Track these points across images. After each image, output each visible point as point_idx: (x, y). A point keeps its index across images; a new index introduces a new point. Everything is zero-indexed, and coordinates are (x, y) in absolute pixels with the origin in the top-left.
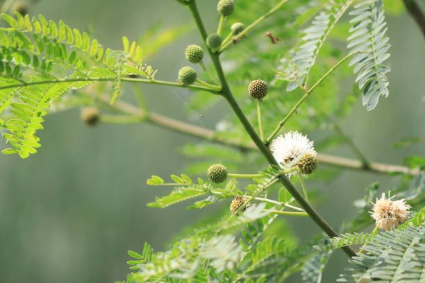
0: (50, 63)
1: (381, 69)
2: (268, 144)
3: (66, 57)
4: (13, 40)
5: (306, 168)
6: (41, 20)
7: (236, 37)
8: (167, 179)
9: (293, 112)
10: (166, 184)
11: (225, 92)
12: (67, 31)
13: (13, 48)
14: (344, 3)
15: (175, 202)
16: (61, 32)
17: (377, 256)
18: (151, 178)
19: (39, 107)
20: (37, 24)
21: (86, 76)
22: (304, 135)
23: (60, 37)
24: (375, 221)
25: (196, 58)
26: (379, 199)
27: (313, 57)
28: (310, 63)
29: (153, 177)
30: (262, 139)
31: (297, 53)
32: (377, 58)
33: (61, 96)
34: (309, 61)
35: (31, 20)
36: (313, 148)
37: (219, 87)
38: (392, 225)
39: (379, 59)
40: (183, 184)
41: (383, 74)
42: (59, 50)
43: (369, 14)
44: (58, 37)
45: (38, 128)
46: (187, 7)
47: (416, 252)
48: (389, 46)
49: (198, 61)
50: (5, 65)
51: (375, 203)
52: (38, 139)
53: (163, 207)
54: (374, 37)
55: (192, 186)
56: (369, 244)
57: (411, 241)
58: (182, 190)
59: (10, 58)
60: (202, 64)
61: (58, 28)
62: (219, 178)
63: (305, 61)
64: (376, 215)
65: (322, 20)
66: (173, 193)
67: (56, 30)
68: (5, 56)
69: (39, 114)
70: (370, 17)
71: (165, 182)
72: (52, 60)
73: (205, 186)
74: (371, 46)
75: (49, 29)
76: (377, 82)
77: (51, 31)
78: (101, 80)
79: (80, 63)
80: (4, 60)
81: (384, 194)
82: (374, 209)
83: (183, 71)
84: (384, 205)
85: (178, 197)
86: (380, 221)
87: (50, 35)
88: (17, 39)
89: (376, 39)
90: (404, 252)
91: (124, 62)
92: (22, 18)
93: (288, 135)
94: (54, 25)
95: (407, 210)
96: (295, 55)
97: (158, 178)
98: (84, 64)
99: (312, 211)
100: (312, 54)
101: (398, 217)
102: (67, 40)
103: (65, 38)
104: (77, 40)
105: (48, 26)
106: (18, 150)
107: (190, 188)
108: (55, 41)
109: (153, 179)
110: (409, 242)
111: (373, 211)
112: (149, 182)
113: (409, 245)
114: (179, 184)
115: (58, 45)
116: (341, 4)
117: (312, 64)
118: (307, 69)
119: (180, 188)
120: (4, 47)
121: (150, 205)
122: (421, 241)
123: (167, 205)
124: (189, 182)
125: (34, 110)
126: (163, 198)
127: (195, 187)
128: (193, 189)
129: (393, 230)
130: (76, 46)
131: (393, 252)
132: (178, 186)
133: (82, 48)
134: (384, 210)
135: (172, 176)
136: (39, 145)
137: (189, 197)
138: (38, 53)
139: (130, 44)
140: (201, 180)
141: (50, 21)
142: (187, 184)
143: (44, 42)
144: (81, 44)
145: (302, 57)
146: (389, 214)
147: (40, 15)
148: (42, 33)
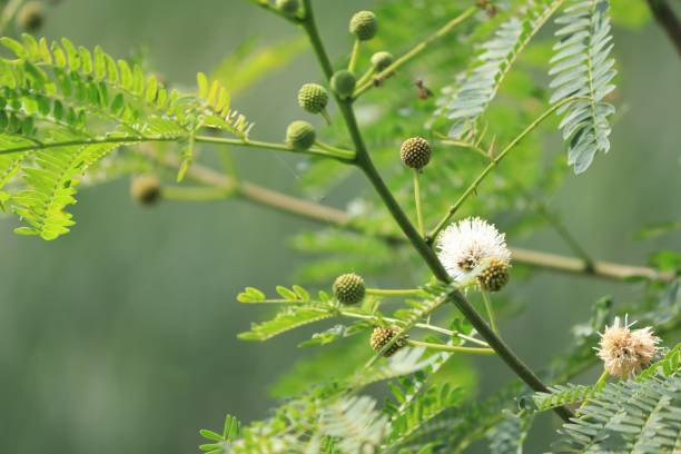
0: (82, 112)
1: (600, 109)
2: (431, 241)
3: (107, 104)
4: (22, 76)
5: (490, 282)
6: (65, 45)
7: (378, 76)
8: (271, 293)
9: (471, 192)
10: (268, 301)
11: (361, 160)
12: (107, 64)
13: (21, 89)
14: (549, 4)
15: (282, 330)
16: (97, 64)
17: (604, 423)
18: (244, 291)
19: (66, 175)
20: (59, 54)
21: (138, 133)
22: (490, 223)
23: (97, 73)
24: (603, 362)
25: (317, 104)
26: (609, 326)
27: (494, 86)
28: (488, 95)
29: (247, 289)
30: (421, 232)
31: (470, 80)
32: (594, 92)
33: (100, 159)
34: (486, 92)
35: (49, 47)
36: (505, 245)
37: (351, 153)
38: (631, 368)
39: (598, 93)
40: (295, 300)
41: (603, 116)
42: (95, 92)
43: (586, 22)
44: (93, 72)
45: (68, 202)
46: (300, 27)
47: (664, 420)
48: (615, 72)
49: (319, 111)
50: (9, 115)
51: (603, 333)
52: (70, 216)
53: (263, 339)
54: (592, 58)
55: (309, 304)
56: (591, 404)
57: (658, 401)
58: (294, 310)
59: (16, 105)
60: (325, 114)
61: (93, 58)
62: (352, 296)
63: (481, 92)
64: (605, 353)
65: (511, 30)
66: (279, 316)
67: (90, 62)
68: (9, 101)
69: (67, 184)
70: (588, 28)
71: (267, 298)
72: (84, 108)
73: (331, 304)
74: (586, 73)
75: (78, 60)
76: (593, 130)
77: (82, 63)
78: (163, 139)
79: (129, 113)
80: (8, 107)
81: (617, 319)
82: (601, 344)
83: (294, 128)
84: (617, 338)
85: (287, 321)
86: (611, 362)
87: (80, 69)
88: (28, 75)
89: (595, 61)
90: (645, 419)
91: (200, 113)
92: (35, 43)
93: (465, 224)
94: (87, 54)
95: (656, 345)
96: (464, 81)
97: (256, 291)
98: (136, 114)
99: (503, 347)
100: (494, 82)
101: (640, 356)
102: (107, 77)
103: (104, 74)
104: (124, 77)
105: (77, 56)
106: (38, 232)
107: (305, 308)
108: (90, 78)
109: (248, 294)
110: (654, 403)
111: (600, 347)
112: (241, 298)
113: (654, 407)
114: (289, 300)
115: (93, 86)
116: (544, 5)
117: (491, 97)
118: (483, 105)
119: (290, 308)
120: (7, 88)
121: (243, 336)
122: (673, 403)
123: (270, 336)
124: (306, 296)
125: (59, 180)
126: (265, 324)
127: (315, 306)
128: (312, 308)
129: (632, 378)
130: (123, 87)
131: (628, 419)
132: (286, 305)
133: (132, 89)
134: (617, 345)
135: (278, 288)
136: (73, 223)
137: (305, 322)
138: (61, 98)
139: (210, 85)
140: (325, 295)
141: (81, 47)
142: (302, 301)
143: (70, 81)
144: (130, 84)
145: (477, 86)
146: (626, 352)
147: (63, 39)
148: (67, 66)
